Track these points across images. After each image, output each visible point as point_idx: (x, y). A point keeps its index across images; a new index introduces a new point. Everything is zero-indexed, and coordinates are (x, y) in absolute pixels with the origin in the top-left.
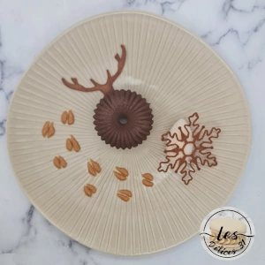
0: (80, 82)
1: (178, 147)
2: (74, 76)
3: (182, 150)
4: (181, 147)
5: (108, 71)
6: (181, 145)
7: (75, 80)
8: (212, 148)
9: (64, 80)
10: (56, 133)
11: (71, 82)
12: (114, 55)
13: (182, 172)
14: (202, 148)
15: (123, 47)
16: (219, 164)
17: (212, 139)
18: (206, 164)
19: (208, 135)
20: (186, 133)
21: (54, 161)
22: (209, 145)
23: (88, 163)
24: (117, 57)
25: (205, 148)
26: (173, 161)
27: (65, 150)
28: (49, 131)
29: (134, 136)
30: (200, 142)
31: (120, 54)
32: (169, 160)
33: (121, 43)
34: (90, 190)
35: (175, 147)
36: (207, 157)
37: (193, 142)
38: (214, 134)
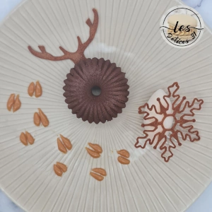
0: (48, 50)
1: (157, 120)
2: (42, 44)
3: (161, 124)
4: (160, 120)
5: (78, 38)
6: (160, 118)
7: (42, 48)
8: (194, 121)
9: (30, 48)
10: (22, 106)
11: (38, 50)
12: (85, 20)
13: (161, 148)
14: (183, 121)
15: (95, 11)
16: (201, 138)
17: (194, 111)
18: (188, 138)
19: (189, 107)
20: (165, 105)
21: (21, 137)
22: (191, 118)
23: (58, 139)
24: (88, 22)
25: (187, 121)
26: (151, 136)
27: (33, 125)
28: (14, 104)
29: (108, 109)
30: (181, 115)
31: (92, 19)
32: (147, 135)
33: (93, 7)
34: (60, 169)
35: (154, 120)
36: (189, 131)
37: (173, 115)
38: (196, 106)
